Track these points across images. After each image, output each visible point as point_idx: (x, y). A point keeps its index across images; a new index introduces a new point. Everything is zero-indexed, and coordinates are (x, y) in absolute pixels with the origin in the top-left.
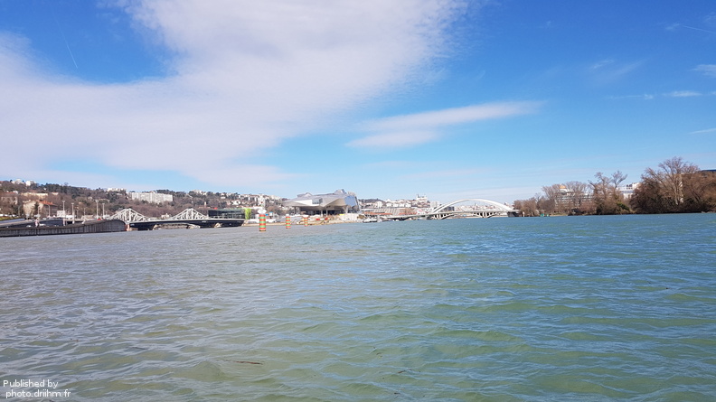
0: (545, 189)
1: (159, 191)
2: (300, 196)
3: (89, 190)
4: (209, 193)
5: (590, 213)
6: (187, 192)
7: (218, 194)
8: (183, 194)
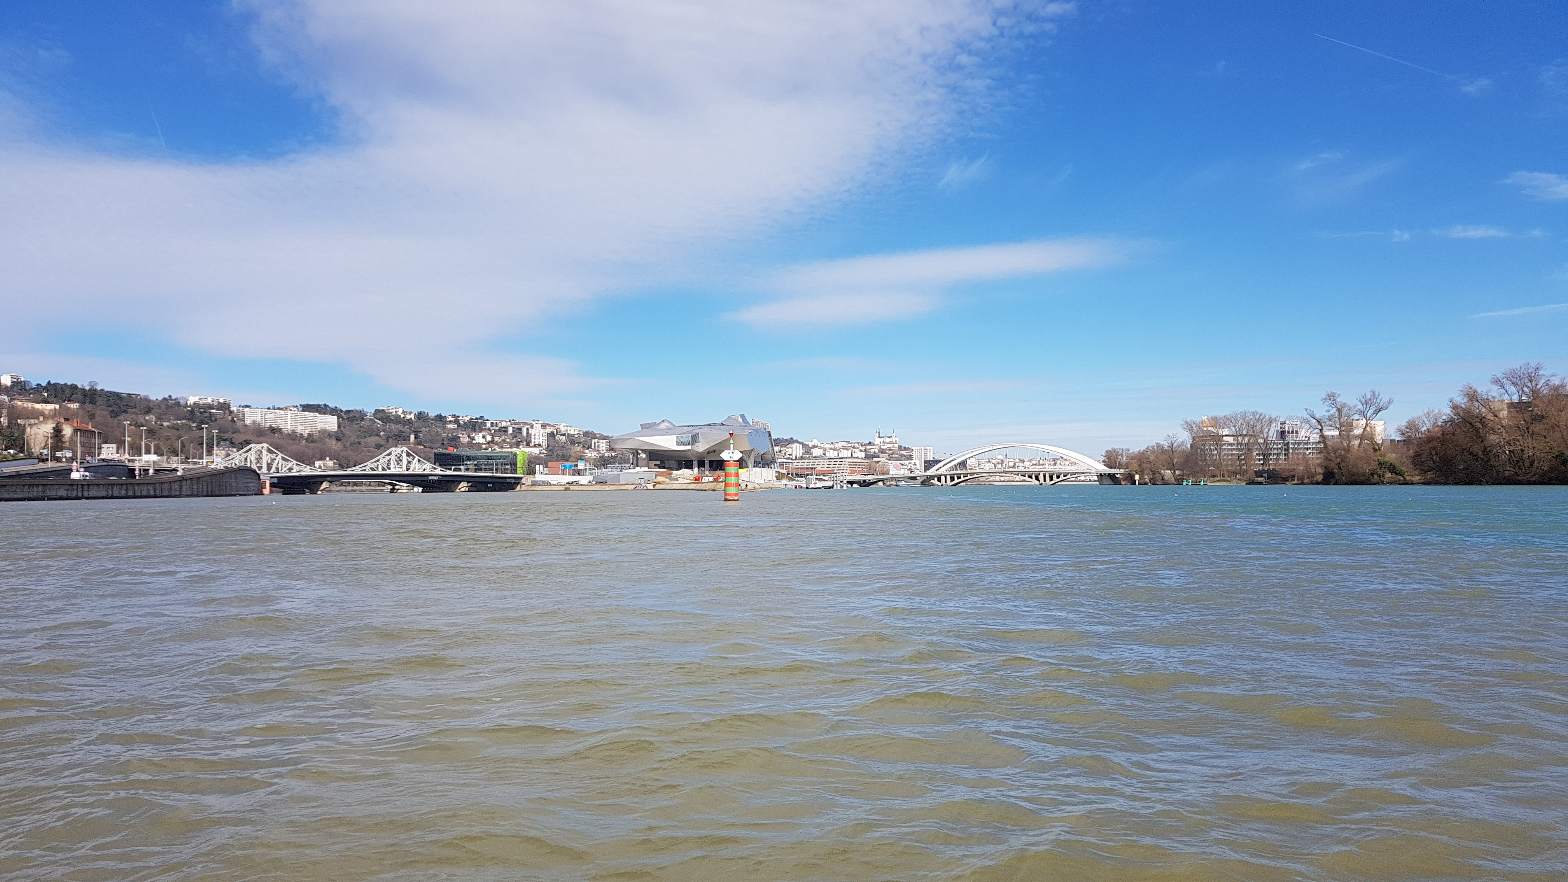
0: (1189, 426)
1: (307, 408)
2: (648, 428)
3: (146, 400)
4: (420, 416)
5: (1306, 479)
6: (370, 410)
7: (440, 418)
8: (360, 416)
